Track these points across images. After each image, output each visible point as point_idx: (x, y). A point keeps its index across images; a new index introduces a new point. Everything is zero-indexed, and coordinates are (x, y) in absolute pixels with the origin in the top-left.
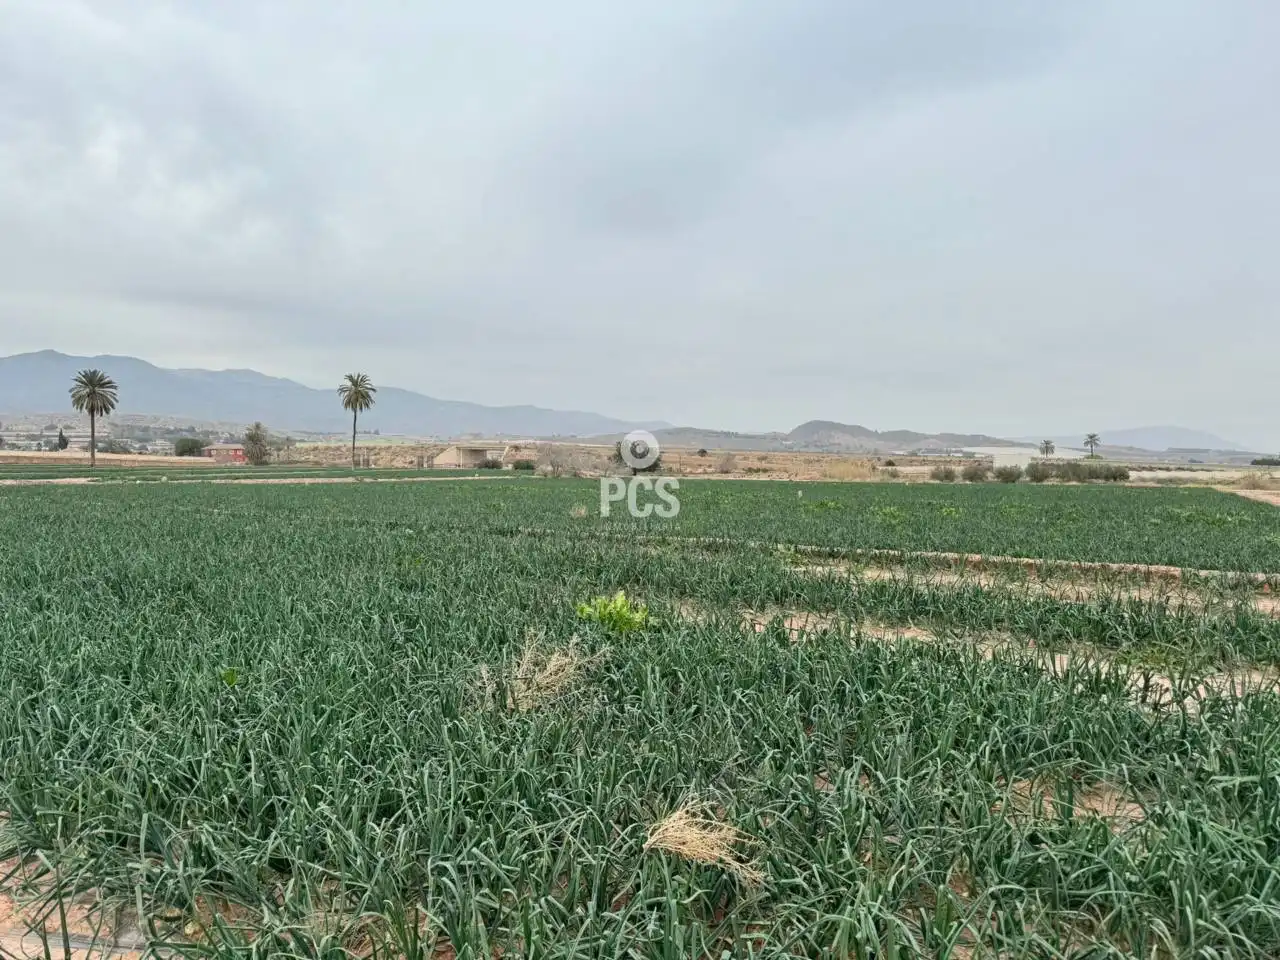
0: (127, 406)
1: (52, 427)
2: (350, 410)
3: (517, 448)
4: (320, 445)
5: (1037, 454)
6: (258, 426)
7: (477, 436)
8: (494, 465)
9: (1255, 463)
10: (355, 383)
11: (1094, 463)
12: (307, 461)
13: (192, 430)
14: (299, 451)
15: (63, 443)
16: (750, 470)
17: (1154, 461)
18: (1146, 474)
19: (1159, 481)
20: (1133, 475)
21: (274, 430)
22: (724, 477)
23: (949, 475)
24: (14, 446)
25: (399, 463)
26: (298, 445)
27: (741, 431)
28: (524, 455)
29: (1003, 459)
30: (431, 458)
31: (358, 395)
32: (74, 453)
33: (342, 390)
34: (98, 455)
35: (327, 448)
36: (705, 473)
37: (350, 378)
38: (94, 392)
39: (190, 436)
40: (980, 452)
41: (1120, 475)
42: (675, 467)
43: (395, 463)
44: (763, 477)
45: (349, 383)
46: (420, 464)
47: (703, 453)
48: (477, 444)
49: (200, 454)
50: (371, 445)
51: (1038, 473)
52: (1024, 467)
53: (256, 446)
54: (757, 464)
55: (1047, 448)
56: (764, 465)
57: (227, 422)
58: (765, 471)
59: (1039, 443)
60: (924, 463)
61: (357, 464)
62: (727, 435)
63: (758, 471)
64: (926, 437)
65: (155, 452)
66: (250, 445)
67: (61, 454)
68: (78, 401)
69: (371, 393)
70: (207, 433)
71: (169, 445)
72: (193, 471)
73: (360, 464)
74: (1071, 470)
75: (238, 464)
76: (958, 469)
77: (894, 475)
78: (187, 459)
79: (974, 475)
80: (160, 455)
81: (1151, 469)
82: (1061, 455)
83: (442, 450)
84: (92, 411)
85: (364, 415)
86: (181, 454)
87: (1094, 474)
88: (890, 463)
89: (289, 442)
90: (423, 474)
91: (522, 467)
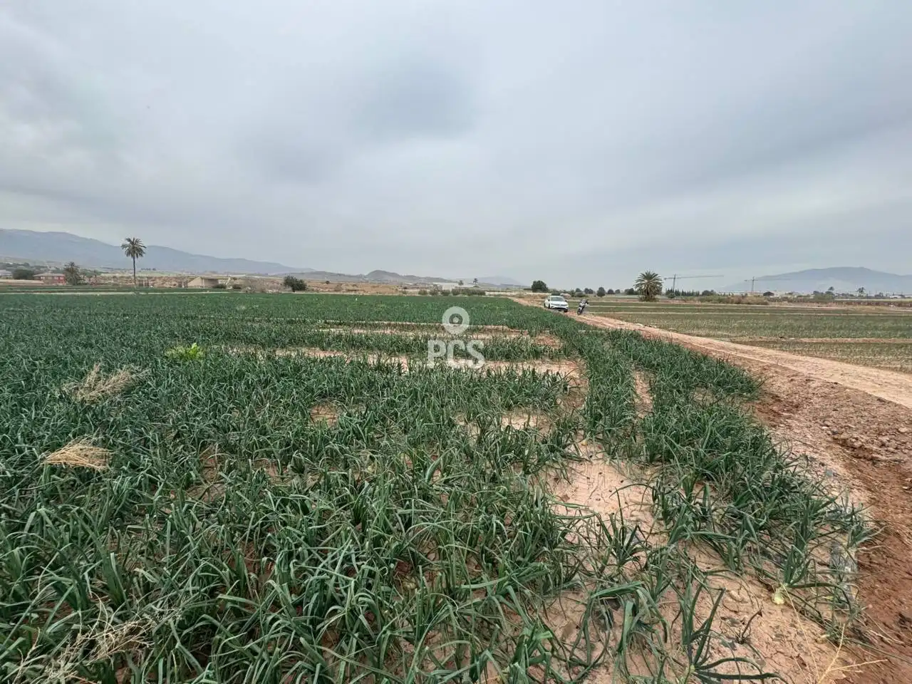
2: (130, 257)
3: (235, 279)
4: (117, 275)
5: (457, 285)
6: (72, 264)
7: (214, 273)
8: (223, 287)
9: (525, 289)
10: (132, 243)
11: (475, 289)
12: (110, 283)
13: (26, 265)
14: (104, 278)
16: (349, 291)
17: (495, 288)
18: (492, 293)
19: (495, 295)
20: (487, 293)
21: (83, 264)
22: (336, 293)
23: (425, 293)
25: (167, 285)
26: (103, 275)
27: (346, 273)
28: (237, 282)
29: (447, 287)
30: (187, 282)
31: (134, 249)
33: (124, 246)
35: (122, 277)
36: (329, 291)
37: (129, 240)
39: (24, 268)
40: (439, 284)
41: (483, 293)
42: (315, 289)
43: (165, 285)
44: (353, 293)
45: (128, 243)
46: (180, 286)
47: (328, 282)
48: (214, 276)
49: (33, 279)
50: (151, 276)
51: (455, 292)
52: (451, 290)
53: (72, 275)
54: (351, 288)
55: (461, 283)
56: (355, 288)
57: (52, 262)
58: (355, 291)
59: (458, 281)
60: (418, 288)
61: (141, 285)
62: (340, 275)
63: (352, 291)
64: (420, 278)
66: (68, 274)
69: (143, 248)
70: (39, 267)
71: (9, 273)
72: (23, 288)
73: (143, 286)
74: (467, 291)
75: (61, 284)
76: (428, 291)
77: (405, 293)
78: (22, 281)
79: (433, 293)
80: (4, 278)
81: (494, 291)
82: (465, 286)
83: (193, 279)
85: (139, 260)
86: (18, 278)
87: (474, 293)
88: (405, 288)
89: (96, 273)
90: (183, 291)
91: (236, 287)
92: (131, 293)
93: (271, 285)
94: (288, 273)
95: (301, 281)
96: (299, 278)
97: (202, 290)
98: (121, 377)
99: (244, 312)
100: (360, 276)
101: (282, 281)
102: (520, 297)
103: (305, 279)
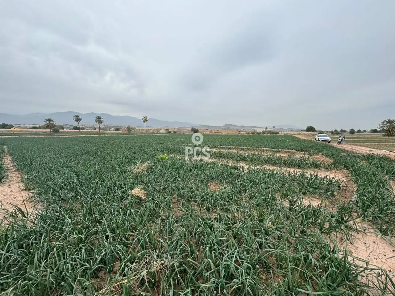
0: (105, 122)
1: (94, 126)
2: (144, 123)
3: (174, 129)
4: (140, 129)
5: (265, 129)
6: (129, 126)
7: (167, 127)
8: (170, 132)
9: (302, 131)
10: (145, 118)
11: (274, 131)
12: (138, 132)
13: (118, 126)
15: (95, 129)
16: (215, 133)
17: (284, 131)
18: (283, 133)
19: (285, 134)
20: (280, 133)
21: (132, 126)
22: (211, 134)
23: (249, 133)
24: (87, 129)
26: (136, 129)
27: (214, 126)
28: (175, 130)
29: (259, 130)
30: (159, 131)
31: (145, 120)
32: (97, 130)
33: (142, 119)
34: (101, 131)
35: (141, 129)
36: (207, 133)
37: (144, 117)
38: (99, 120)
39: (118, 127)
40: (255, 129)
41: (278, 133)
42: (202, 132)
43: (153, 132)
44: (217, 134)
45: (144, 118)
46: (157, 132)
47: (207, 130)
48: (168, 128)
49: (119, 130)
50: (149, 128)
51: (264, 133)
52: (261, 132)
53: (129, 129)
54: (216, 132)
55: (266, 128)
56: (218, 132)
57: (124, 125)
58: (218, 133)
59: (265, 127)
60: (245, 131)
61: (146, 132)
62: (212, 126)
63: (217, 133)
64: (246, 127)
65: (112, 130)
66: (128, 129)
67: (95, 131)
68: (96, 121)
70: (121, 127)
71: (114, 129)
72: (117, 134)
73: (147, 132)
74: (270, 132)
75: (126, 132)
76: (250, 132)
77: (239, 133)
78: (117, 131)
79: (252, 133)
80: (113, 131)
81: (284, 132)
82: (268, 130)
83: (161, 130)
84: (99, 123)
85: (146, 123)
86: (116, 130)
87: (273, 133)
88: (239, 131)
89: (135, 128)
90: (158, 134)
91: (175, 132)
92: (144, 135)
93: (186, 131)
94: (192, 126)
95: (197, 129)
96: (196, 128)
97: (164, 133)
98: (146, 165)
99: (178, 142)
100: (220, 127)
101: (190, 129)
102: (299, 134)
103: (199, 129)
